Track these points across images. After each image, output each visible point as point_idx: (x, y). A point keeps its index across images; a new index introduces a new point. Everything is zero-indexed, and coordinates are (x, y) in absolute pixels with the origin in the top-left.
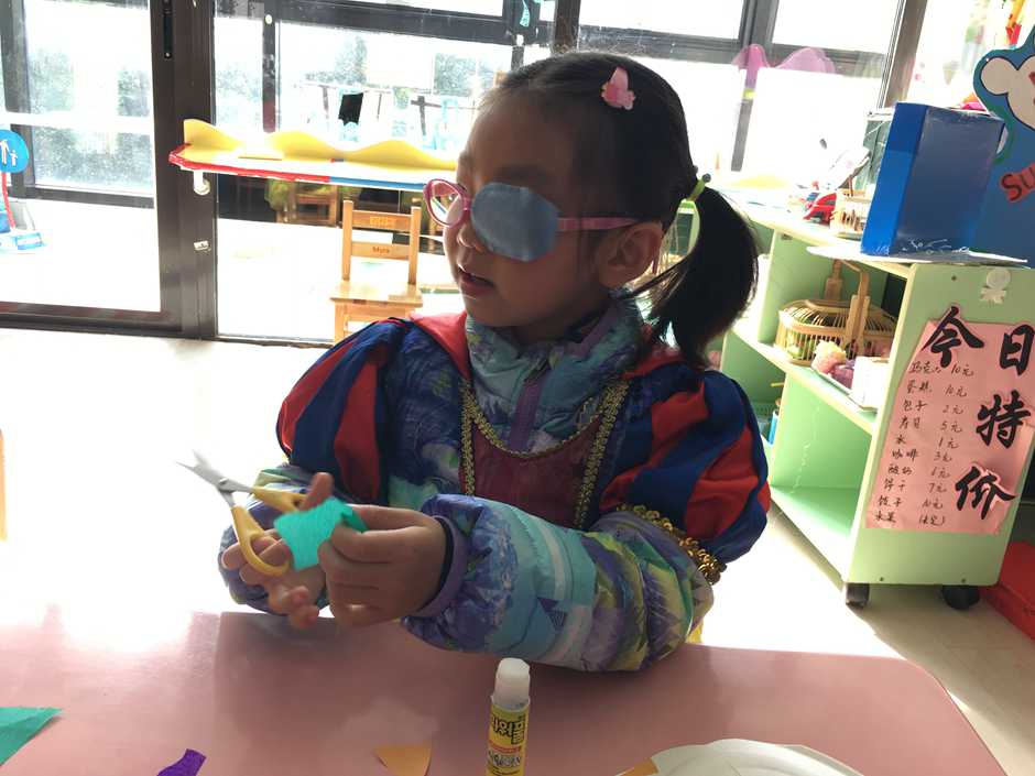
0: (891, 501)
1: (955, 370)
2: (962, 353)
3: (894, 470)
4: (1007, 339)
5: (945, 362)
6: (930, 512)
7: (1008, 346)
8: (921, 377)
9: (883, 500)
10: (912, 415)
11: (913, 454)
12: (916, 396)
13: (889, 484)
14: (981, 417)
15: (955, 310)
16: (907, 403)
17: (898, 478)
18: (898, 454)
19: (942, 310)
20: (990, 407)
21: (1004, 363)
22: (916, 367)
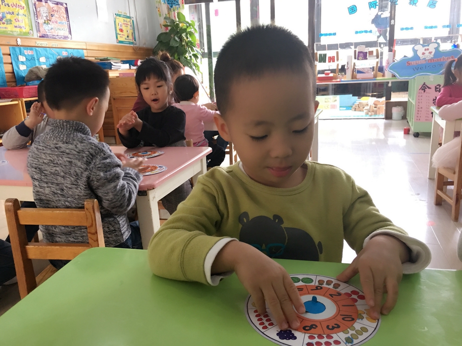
0: (419, 117)
1: (427, 93)
2: (427, 90)
3: (418, 111)
4: (436, 87)
5: (424, 92)
6: (427, 118)
7: (436, 88)
8: (420, 95)
9: (418, 117)
10: (420, 101)
11: (421, 108)
12: (420, 98)
13: (418, 113)
14: (434, 100)
15: (425, 83)
16: (419, 99)
17: (419, 112)
18: (419, 108)
19: (423, 83)
20: (435, 98)
21: (436, 91)
22: (419, 93)
